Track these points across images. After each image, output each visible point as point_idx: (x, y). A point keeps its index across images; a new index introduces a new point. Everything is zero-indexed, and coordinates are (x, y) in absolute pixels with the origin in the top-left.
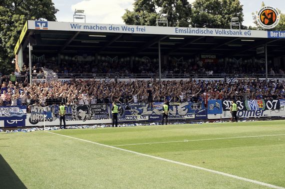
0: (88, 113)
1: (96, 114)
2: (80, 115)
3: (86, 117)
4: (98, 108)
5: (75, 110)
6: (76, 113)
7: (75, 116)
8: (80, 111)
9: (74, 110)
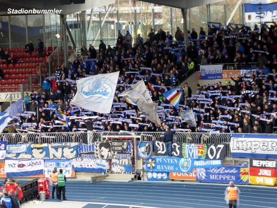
0: (110, 151)
1: (118, 153)
2: (103, 153)
3: (108, 155)
4: (119, 146)
5: (98, 148)
6: (98, 151)
7: (97, 154)
8: (103, 148)
9: (96, 146)
